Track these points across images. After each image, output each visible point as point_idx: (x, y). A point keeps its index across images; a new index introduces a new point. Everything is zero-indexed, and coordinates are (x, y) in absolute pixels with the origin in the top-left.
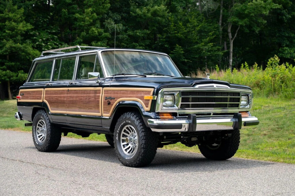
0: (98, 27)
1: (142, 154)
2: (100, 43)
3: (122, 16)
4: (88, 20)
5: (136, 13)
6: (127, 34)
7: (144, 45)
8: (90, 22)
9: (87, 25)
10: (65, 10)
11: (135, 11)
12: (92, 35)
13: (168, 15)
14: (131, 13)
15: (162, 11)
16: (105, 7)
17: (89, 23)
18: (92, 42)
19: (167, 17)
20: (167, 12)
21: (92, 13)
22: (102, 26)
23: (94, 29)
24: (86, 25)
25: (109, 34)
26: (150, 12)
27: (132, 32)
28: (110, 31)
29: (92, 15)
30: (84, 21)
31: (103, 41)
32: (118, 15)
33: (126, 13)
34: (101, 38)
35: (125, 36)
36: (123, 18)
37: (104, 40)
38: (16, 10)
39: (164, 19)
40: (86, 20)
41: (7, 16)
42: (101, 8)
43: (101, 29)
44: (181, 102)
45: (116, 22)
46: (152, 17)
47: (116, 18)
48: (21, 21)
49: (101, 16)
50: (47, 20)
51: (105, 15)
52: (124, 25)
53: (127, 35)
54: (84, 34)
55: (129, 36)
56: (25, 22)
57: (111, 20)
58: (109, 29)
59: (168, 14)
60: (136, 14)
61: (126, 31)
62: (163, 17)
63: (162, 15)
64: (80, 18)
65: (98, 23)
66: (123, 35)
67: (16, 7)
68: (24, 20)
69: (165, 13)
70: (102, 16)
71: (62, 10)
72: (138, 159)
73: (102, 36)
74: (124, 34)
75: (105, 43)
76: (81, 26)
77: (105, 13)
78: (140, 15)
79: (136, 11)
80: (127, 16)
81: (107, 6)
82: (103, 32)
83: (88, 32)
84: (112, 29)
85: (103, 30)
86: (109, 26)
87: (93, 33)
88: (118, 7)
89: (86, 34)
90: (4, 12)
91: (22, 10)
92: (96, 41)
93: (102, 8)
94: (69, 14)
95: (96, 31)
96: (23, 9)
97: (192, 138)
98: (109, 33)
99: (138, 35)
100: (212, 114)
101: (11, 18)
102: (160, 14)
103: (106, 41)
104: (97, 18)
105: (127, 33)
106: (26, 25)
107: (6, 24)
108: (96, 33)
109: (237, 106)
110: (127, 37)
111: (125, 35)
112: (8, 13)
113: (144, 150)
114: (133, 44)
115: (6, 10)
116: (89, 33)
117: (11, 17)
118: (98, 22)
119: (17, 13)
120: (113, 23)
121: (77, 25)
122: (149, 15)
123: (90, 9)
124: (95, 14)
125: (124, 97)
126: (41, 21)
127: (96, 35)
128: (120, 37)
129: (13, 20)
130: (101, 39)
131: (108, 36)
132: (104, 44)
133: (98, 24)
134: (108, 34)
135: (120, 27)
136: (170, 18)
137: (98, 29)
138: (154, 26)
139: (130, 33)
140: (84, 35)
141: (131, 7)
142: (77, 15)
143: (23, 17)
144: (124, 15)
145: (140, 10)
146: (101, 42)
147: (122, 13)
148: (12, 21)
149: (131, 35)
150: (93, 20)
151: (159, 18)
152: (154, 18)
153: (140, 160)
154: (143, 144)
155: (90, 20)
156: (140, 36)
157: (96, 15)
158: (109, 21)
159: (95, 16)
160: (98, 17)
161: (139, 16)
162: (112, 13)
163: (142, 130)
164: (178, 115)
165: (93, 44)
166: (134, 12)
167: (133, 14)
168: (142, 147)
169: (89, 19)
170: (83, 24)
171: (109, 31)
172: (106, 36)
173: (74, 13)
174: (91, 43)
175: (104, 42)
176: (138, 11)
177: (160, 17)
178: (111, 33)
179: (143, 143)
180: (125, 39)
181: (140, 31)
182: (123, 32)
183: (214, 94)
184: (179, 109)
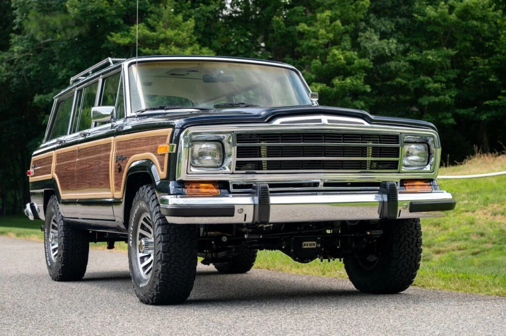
0: (347, 47)
1: (159, 275)
2: (351, 79)
3: (397, 23)
4: (325, 35)
5: (425, 16)
6: (408, 58)
7: (444, 79)
8: (328, 39)
9: (323, 44)
10: (278, 18)
11: (424, 11)
12: (332, 64)
13: (495, 15)
14: (416, 15)
15: (481, 7)
16: (359, 7)
17: (326, 40)
18: (334, 78)
19: (493, 20)
20: (491, 9)
21: (332, 20)
22: (356, 46)
23: (336, 52)
24: (321, 46)
25: (368, 60)
26: (455, 11)
27: (418, 55)
28: (371, 54)
29: (333, 24)
30: (317, 38)
31: (356, 76)
32: (387, 22)
33: (406, 16)
34: (353, 69)
35: (402, 63)
36: (399, 27)
37: (358, 73)
38: (180, 24)
39: (486, 24)
40: (321, 34)
41: (162, 36)
42: (351, 10)
43: (352, 52)
44: (237, 157)
45: (384, 36)
46: (460, 20)
47: (383, 28)
48: (191, 44)
49: (353, 25)
50: (247, 39)
51: (362, 23)
52: (400, 41)
53: (407, 61)
54: (317, 62)
55: (412, 62)
56: (197, 46)
57: (371, 32)
58: (369, 52)
59: (495, 13)
60: (426, 18)
61: (405, 52)
62: (483, 19)
63: (480, 16)
64: (309, 31)
65: (346, 40)
66: (398, 62)
67: (180, 18)
68: (197, 42)
69: (489, 11)
70: (355, 25)
71: (273, 19)
72: (155, 287)
73: (354, 66)
74: (400, 59)
75: (360, 79)
76: (312, 48)
77: (361, 20)
78: (432, 18)
79: (426, 11)
80: (408, 23)
81: (363, 5)
82: (356, 57)
83: (326, 58)
84: (377, 51)
85: (356, 53)
86: (368, 45)
87: (334, 61)
88: (389, 6)
89: (320, 63)
90: (157, 29)
91: (191, 23)
92: (342, 77)
93: (354, 10)
94: (287, 26)
95: (341, 57)
96: (193, 21)
97: (305, 243)
98: (369, 58)
99: (429, 59)
100: (321, 184)
101: (169, 39)
102: (478, 14)
103: (362, 76)
104: (344, 31)
105: (406, 56)
106: (201, 51)
107: (159, 51)
108: (341, 61)
109: (394, 166)
110: (407, 65)
111: (402, 61)
112: (164, 30)
113: (162, 267)
114: (421, 80)
115: (161, 23)
116: (328, 60)
117: (170, 37)
118: (347, 37)
119: (182, 28)
120: (376, 37)
121: (304, 46)
122: (453, 17)
123: (328, 13)
124: (338, 22)
125: (137, 154)
126: (234, 42)
127: (343, 65)
128: (392, 67)
129: (173, 43)
130: (353, 72)
131: (367, 65)
132: (358, 81)
133: (347, 43)
134: (366, 62)
135: (392, 45)
136: (499, 21)
137: (345, 51)
138: (465, 40)
139: (414, 56)
140: (317, 65)
141: (416, 3)
142: (303, 27)
143: (193, 36)
144: (402, 21)
145: (434, 8)
146: (351, 77)
147: (398, 17)
148: (171, 45)
149: (416, 61)
150: (334, 34)
151: (475, 23)
152: (464, 23)
153: (159, 287)
154: (160, 253)
155: (328, 35)
156: (434, 62)
157: (340, 24)
158: (367, 34)
159: (338, 26)
160: (345, 29)
161: (430, 22)
162: (376, 19)
163: (158, 221)
164: (231, 186)
165: (335, 83)
166: (420, 13)
167: (419, 17)
168: (159, 258)
169: (325, 33)
170: (316, 43)
171: (369, 54)
172: (362, 65)
173: (297, 23)
174: (331, 81)
175: (359, 76)
176: (430, 11)
177: (477, 20)
178: (373, 59)
179: (159, 251)
180: (403, 70)
181: (434, 53)
182: (400, 55)
183: (323, 138)
184: (233, 173)
